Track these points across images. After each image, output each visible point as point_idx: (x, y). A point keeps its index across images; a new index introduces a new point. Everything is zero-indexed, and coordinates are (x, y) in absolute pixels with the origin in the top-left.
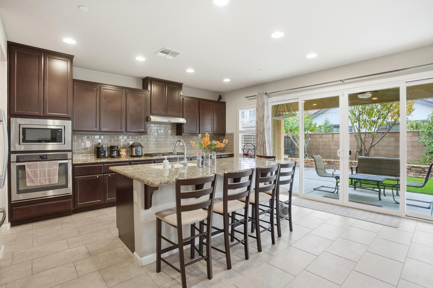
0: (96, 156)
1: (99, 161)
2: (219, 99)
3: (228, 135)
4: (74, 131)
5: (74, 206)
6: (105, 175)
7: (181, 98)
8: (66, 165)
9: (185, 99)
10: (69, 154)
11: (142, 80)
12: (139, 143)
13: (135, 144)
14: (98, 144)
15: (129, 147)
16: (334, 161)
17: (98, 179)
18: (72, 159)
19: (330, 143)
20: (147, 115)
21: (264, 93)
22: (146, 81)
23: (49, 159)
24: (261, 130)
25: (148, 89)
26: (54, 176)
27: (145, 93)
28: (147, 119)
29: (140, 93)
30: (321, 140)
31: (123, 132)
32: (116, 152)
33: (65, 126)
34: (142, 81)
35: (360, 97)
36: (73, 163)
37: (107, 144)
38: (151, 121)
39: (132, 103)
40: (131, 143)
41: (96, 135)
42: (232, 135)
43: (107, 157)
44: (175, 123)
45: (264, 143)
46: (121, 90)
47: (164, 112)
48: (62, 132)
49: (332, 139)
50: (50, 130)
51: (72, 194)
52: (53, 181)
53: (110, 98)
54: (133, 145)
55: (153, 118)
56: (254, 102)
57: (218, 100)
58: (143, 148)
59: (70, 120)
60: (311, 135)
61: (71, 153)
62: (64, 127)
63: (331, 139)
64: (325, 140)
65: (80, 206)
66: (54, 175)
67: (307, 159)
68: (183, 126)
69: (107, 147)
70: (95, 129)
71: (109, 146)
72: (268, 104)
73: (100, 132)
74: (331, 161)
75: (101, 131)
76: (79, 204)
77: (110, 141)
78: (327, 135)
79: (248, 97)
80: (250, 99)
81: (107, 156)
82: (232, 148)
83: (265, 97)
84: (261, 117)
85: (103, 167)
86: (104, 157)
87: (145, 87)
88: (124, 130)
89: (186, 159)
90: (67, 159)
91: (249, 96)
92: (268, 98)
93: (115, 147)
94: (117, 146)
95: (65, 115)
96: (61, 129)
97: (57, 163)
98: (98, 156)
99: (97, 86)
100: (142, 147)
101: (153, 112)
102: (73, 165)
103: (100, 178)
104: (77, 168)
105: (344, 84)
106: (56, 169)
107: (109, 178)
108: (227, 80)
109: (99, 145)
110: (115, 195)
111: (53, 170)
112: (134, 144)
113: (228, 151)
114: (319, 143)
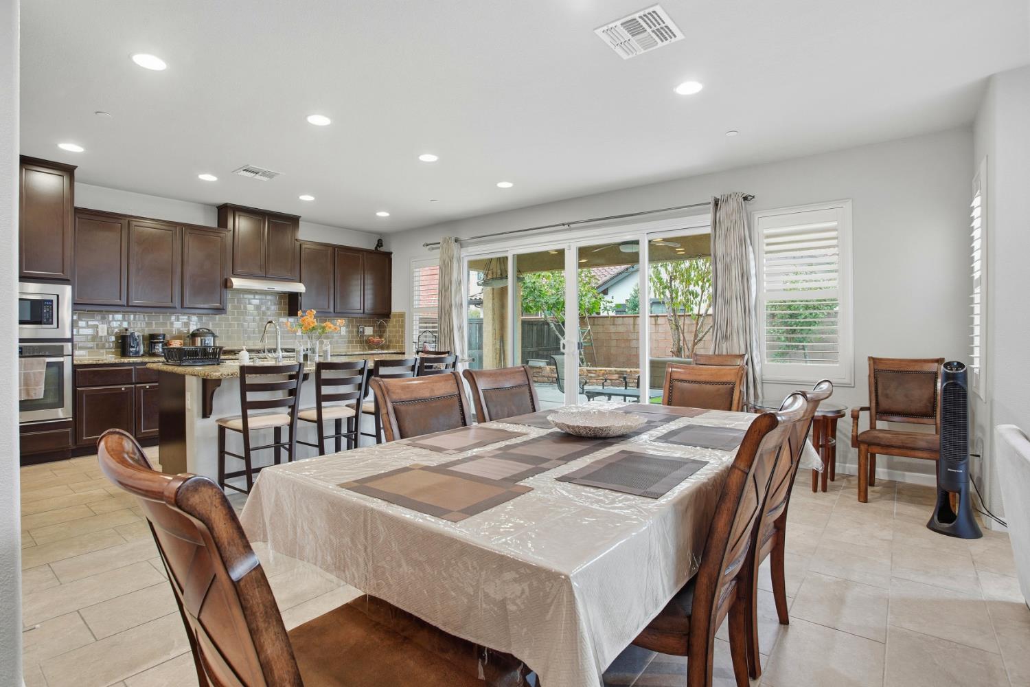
0: (119, 353)
1: (126, 360)
2: (378, 245)
3: (395, 315)
4: (77, 306)
5: (75, 442)
6: (138, 385)
7: (298, 244)
8: (61, 365)
9: (304, 246)
10: (68, 347)
11: (217, 207)
12: (210, 328)
13: (201, 330)
14: (124, 330)
15: (188, 337)
16: (631, 371)
17: (123, 393)
18: (72, 355)
19: (629, 336)
20: (225, 277)
21: (453, 238)
22: (225, 211)
23: (27, 355)
24: (447, 307)
25: (227, 228)
26: (37, 386)
27: (221, 235)
28: (226, 284)
29: (212, 234)
30: (612, 329)
31: (175, 308)
32: (160, 345)
33: (58, 296)
34: (217, 210)
35: (624, 249)
36: (75, 362)
37: (143, 330)
38: (234, 287)
39: (194, 251)
40: (193, 328)
41: (117, 312)
42: (402, 315)
43: (142, 356)
44: (284, 293)
45: (451, 330)
46: (173, 229)
47: (261, 271)
48: (52, 305)
49: (634, 327)
50: (29, 302)
51: (71, 419)
52: (35, 394)
53: (150, 243)
54: (197, 332)
55: (237, 283)
56: (437, 254)
57: (376, 248)
58: (216, 339)
59: (69, 284)
60: (596, 319)
61: (70, 344)
62: (56, 296)
63: (632, 327)
64: (621, 329)
65: (87, 442)
66: (37, 384)
67: (585, 368)
68: (299, 297)
69: (143, 336)
70: (118, 302)
71: (147, 333)
72: (459, 260)
73: (128, 307)
74: (626, 371)
75: (130, 304)
76: (85, 438)
77: (149, 324)
78: (625, 319)
79: (427, 245)
80: (433, 249)
81: (142, 352)
82: (402, 341)
83: (455, 246)
84: (447, 283)
85: (134, 370)
86: (137, 354)
87: (222, 223)
88: (177, 303)
89: (280, 351)
90: (63, 356)
91: (428, 243)
92: (461, 247)
93: (159, 335)
94: (164, 335)
95: (59, 274)
96: (51, 301)
97: (42, 362)
98: (124, 353)
99: (122, 221)
100: (214, 336)
101: (239, 270)
102: (75, 367)
103: (127, 392)
104: (81, 371)
105: (571, 229)
106: (41, 373)
107: (146, 391)
108: (383, 214)
109: (126, 333)
110: (157, 424)
111: (34, 374)
112: (198, 330)
113: (394, 347)
114: (610, 337)
